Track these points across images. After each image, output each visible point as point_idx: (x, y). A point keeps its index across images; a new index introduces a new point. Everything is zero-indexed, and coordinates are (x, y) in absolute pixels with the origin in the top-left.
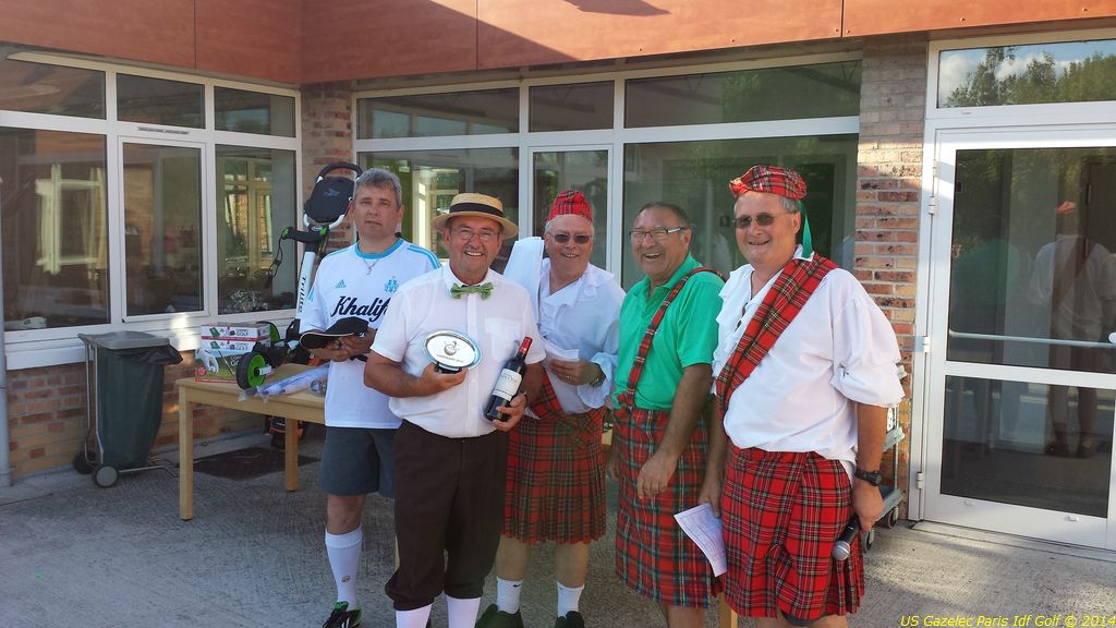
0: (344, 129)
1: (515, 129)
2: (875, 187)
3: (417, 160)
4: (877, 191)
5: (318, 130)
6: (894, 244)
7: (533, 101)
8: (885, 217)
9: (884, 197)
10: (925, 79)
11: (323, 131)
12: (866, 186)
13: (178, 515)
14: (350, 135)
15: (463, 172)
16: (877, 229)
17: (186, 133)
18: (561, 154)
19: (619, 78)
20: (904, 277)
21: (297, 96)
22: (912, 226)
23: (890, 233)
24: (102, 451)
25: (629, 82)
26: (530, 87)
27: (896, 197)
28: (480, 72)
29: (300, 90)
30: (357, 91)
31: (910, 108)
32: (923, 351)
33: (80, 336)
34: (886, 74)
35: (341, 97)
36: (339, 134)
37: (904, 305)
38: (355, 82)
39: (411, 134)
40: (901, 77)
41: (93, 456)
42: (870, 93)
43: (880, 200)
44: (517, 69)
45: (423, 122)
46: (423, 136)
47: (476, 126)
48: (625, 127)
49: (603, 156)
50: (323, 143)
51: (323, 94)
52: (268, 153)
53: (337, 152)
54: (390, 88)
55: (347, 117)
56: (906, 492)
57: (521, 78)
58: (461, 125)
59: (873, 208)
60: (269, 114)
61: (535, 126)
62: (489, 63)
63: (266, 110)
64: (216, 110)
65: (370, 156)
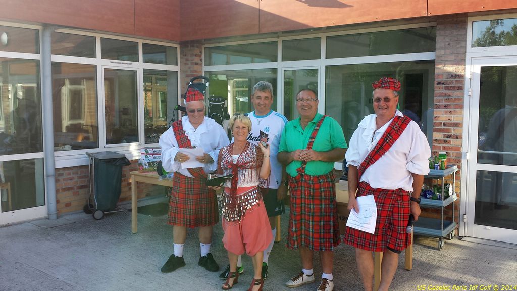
0: (200, 62)
1: (276, 60)
2: (443, 84)
3: (230, 75)
4: (444, 86)
5: (188, 62)
6: (452, 110)
7: (284, 47)
8: (448, 97)
9: (447, 88)
10: (466, 34)
11: (189, 62)
12: (439, 83)
13: (131, 231)
14: (201, 64)
15: (250, 80)
16: (444, 103)
17: (130, 64)
18: (294, 71)
19: (323, 36)
20: (457, 125)
21: (178, 47)
22: (461, 102)
23: (450, 105)
24: (96, 204)
25: (327, 38)
26: (283, 41)
27: (453, 88)
28: (261, 35)
29: (180, 44)
30: (205, 44)
31: (458, 48)
32: (466, 158)
33: (87, 153)
34: (448, 32)
35: (197, 47)
36: (197, 64)
37: (457, 138)
38: (204, 40)
39: (227, 63)
40: (455, 34)
41: (92, 206)
42: (440, 41)
43: (445, 90)
44: (276, 33)
45: (232, 58)
46: (233, 64)
47: (256, 59)
48: (326, 58)
49: (314, 72)
50: (189, 68)
51: (189, 46)
52: (165, 73)
53: (196, 71)
54: (219, 43)
55: (200, 56)
56: (458, 223)
57: (278, 37)
58: (249, 59)
59: (442, 93)
60: (166, 54)
61: (284, 59)
62: (265, 31)
63: (164, 53)
64: (143, 54)
65: (210, 73)
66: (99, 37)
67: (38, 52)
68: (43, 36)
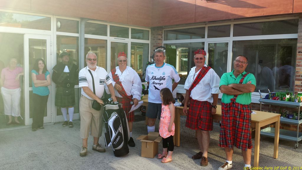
0: (161, 38)
1: (204, 38)
2: (301, 52)
3: (178, 46)
5: (155, 38)
7: (209, 30)
12: (299, 52)
14: (162, 40)
15: (189, 49)
17: (124, 39)
18: (215, 44)
19: (232, 24)
25: (234, 25)
26: (208, 27)
28: (195, 23)
29: (151, 29)
30: (164, 29)
35: (160, 30)
36: (160, 39)
38: (164, 27)
39: (177, 39)
42: (300, 28)
44: (205, 22)
45: (180, 36)
46: (180, 39)
47: (193, 37)
48: (233, 36)
49: (227, 44)
50: (156, 42)
51: (156, 30)
52: (143, 44)
53: (159, 44)
54: (172, 28)
55: (161, 35)
57: (206, 24)
58: (189, 36)
59: (301, 58)
60: (143, 34)
61: (209, 37)
62: (198, 21)
63: (142, 34)
64: (131, 34)
65: (167, 45)
66: (109, 25)
67: (78, 33)
68: (81, 24)
